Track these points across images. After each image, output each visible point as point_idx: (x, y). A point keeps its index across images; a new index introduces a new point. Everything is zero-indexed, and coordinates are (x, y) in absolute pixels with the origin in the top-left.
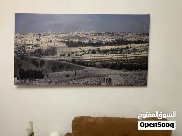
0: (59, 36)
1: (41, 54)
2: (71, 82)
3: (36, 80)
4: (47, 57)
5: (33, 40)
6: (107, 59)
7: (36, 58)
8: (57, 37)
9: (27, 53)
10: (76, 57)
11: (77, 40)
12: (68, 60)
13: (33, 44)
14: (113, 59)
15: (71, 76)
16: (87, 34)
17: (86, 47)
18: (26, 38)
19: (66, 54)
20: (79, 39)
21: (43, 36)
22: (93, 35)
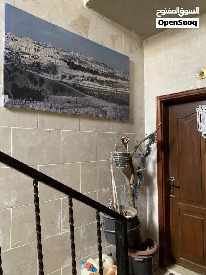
0: (60, 52)
1: (40, 70)
2: (73, 110)
3: (34, 102)
4: (47, 74)
5: (30, 48)
6: (103, 89)
7: (35, 73)
8: (58, 53)
9: (22, 64)
10: (77, 81)
11: (78, 62)
12: (70, 84)
13: (30, 54)
14: (107, 91)
15: (72, 103)
16: (86, 59)
17: (86, 72)
18: (21, 43)
19: (68, 76)
20: (80, 62)
21: (43, 47)
22: (92, 61)
